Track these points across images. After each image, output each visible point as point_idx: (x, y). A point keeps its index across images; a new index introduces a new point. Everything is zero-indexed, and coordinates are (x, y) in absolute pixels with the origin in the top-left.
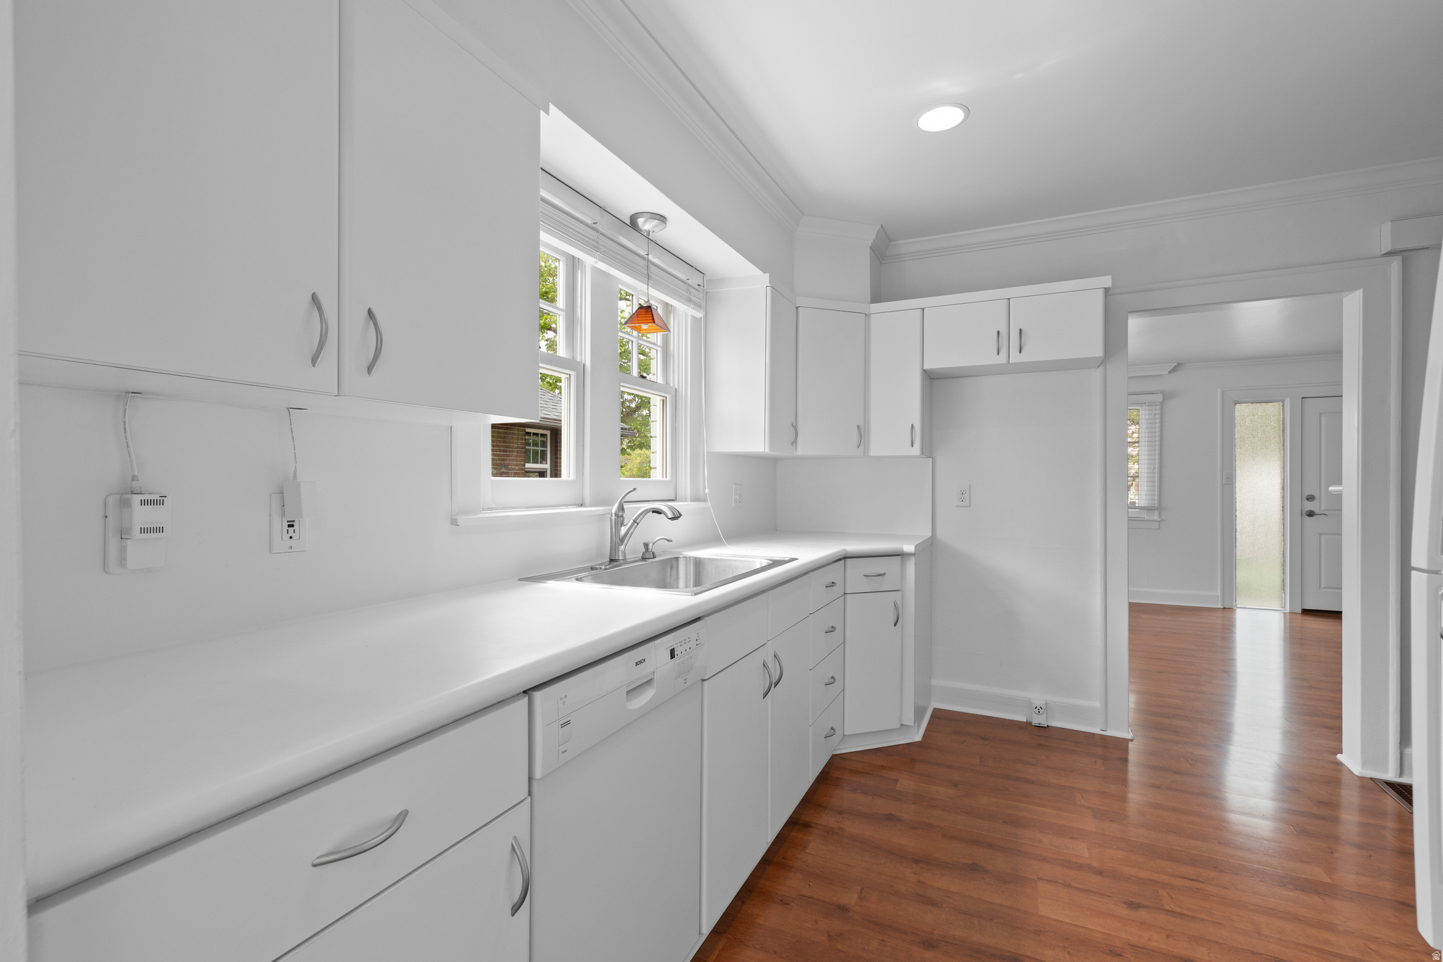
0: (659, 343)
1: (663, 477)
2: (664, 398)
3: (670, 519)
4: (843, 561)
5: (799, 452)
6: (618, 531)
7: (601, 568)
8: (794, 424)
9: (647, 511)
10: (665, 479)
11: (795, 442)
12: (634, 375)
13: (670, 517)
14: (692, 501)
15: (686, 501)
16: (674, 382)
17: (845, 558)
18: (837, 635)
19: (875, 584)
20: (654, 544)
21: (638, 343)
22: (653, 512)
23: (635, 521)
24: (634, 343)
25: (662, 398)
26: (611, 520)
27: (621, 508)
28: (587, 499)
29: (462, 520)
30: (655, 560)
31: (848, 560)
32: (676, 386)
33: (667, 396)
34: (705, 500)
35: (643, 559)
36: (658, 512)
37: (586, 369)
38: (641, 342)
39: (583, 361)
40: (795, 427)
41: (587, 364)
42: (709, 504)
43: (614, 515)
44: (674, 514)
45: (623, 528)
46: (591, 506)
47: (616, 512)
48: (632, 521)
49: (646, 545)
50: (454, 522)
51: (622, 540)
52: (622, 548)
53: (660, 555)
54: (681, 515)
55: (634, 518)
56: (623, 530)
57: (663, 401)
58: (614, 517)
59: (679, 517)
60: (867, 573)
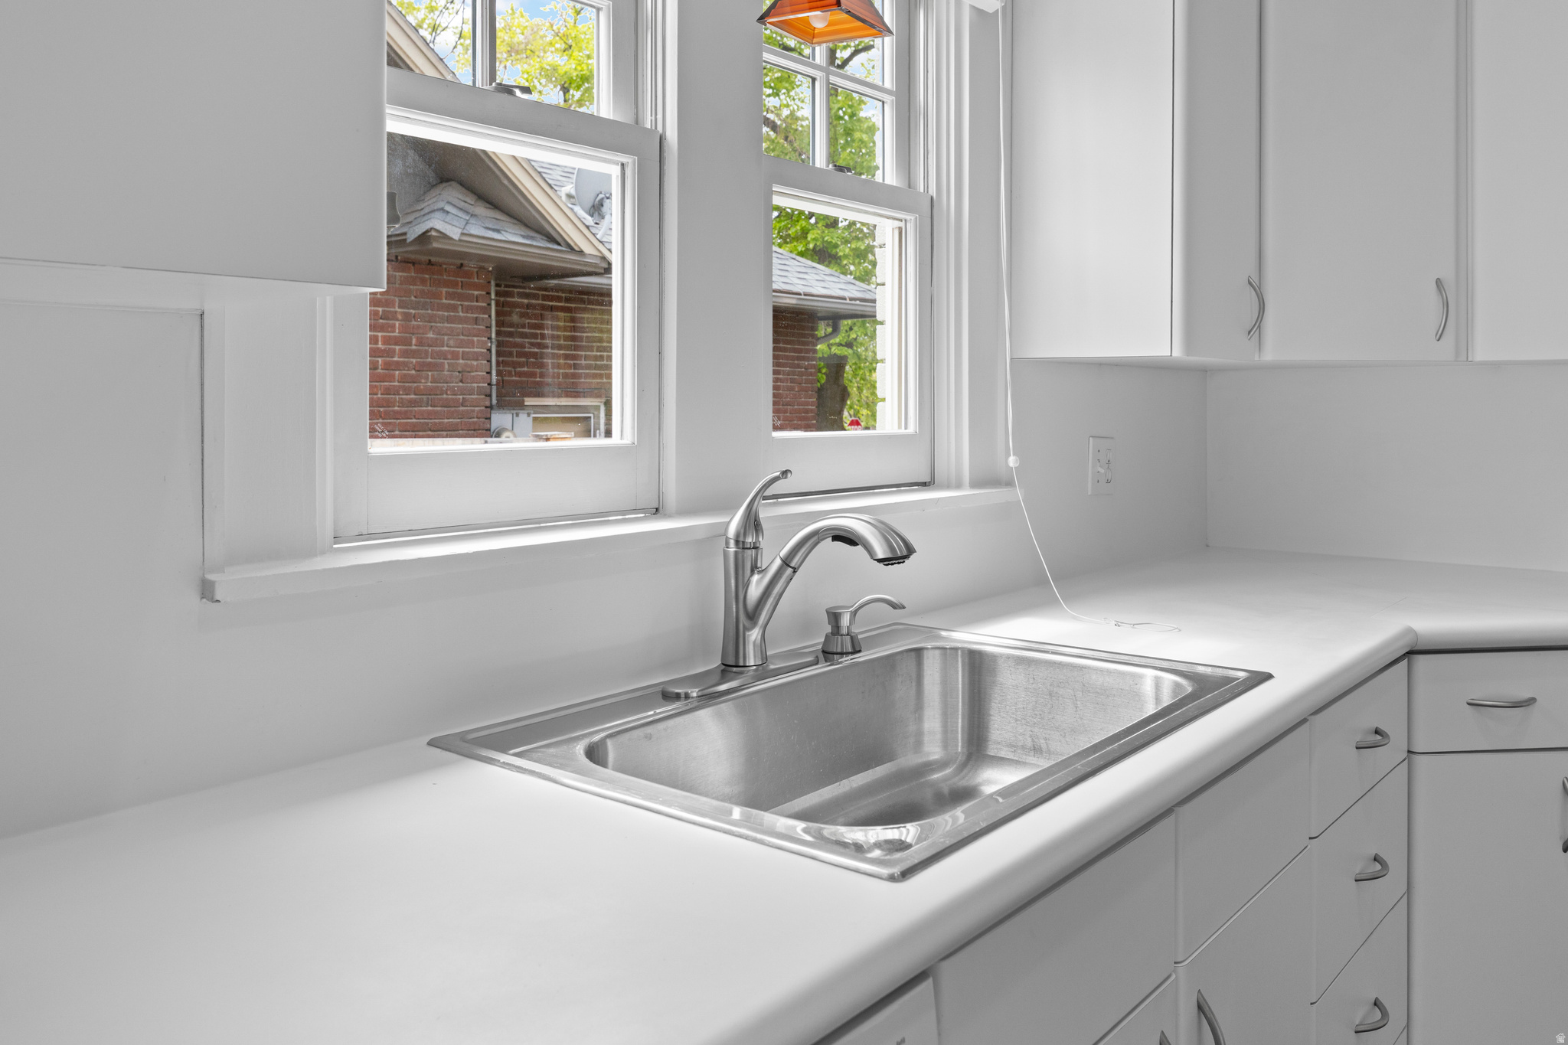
0: (888, 85)
1: (900, 427)
2: (902, 224)
3: (880, 561)
4: (1405, 662)
5: (1269, 355)
6: (742, 585)
7: (687, 696)
8: (1255, 279)
9: (816, 537)
10: (903, 431)
11: (1256, 328)
12: (818, 165)
13: (881, 556)
14: (976, 484)
15: (959, 486)
16: (926, 183)
17: (1414, 652)
18: (1392, 885)
19: (1504, 729)
20: (854, 614)
21: (828, 83)
22: (836, 538)
23: (786, 562)
24: (817, 84)
25: (897, 224)
26: (726, 555)
27: (752, 523)
28: (672, 496)
29: (225, 584)
30: (862, 657)
31: (1421, 661)
32: (933, 191)
33: (910, 217)
34: (1009, 484)
35: (827, 654)
36: (847, 538)
37: (666, 148)
38: (833, 79)
39: (660, 129)
40: (1257, 288)
41: (668, 134)
42: (1019, 493)
43: (732, 543)
44: (891, 548)
45: (756, 577)
46: (684, 512)
47: (738, 535)
48: (778, 562)
49: (834, 617)
50: (207, 590)
51: (753, 616)
52: (754, 635)
53: (875, 641)
54: (910, 551)
55: (784, 552)
56: (756, 587)
57: (900, 229)
58: (732, 549)
59: (907, 557)
60: (1477, 695)
